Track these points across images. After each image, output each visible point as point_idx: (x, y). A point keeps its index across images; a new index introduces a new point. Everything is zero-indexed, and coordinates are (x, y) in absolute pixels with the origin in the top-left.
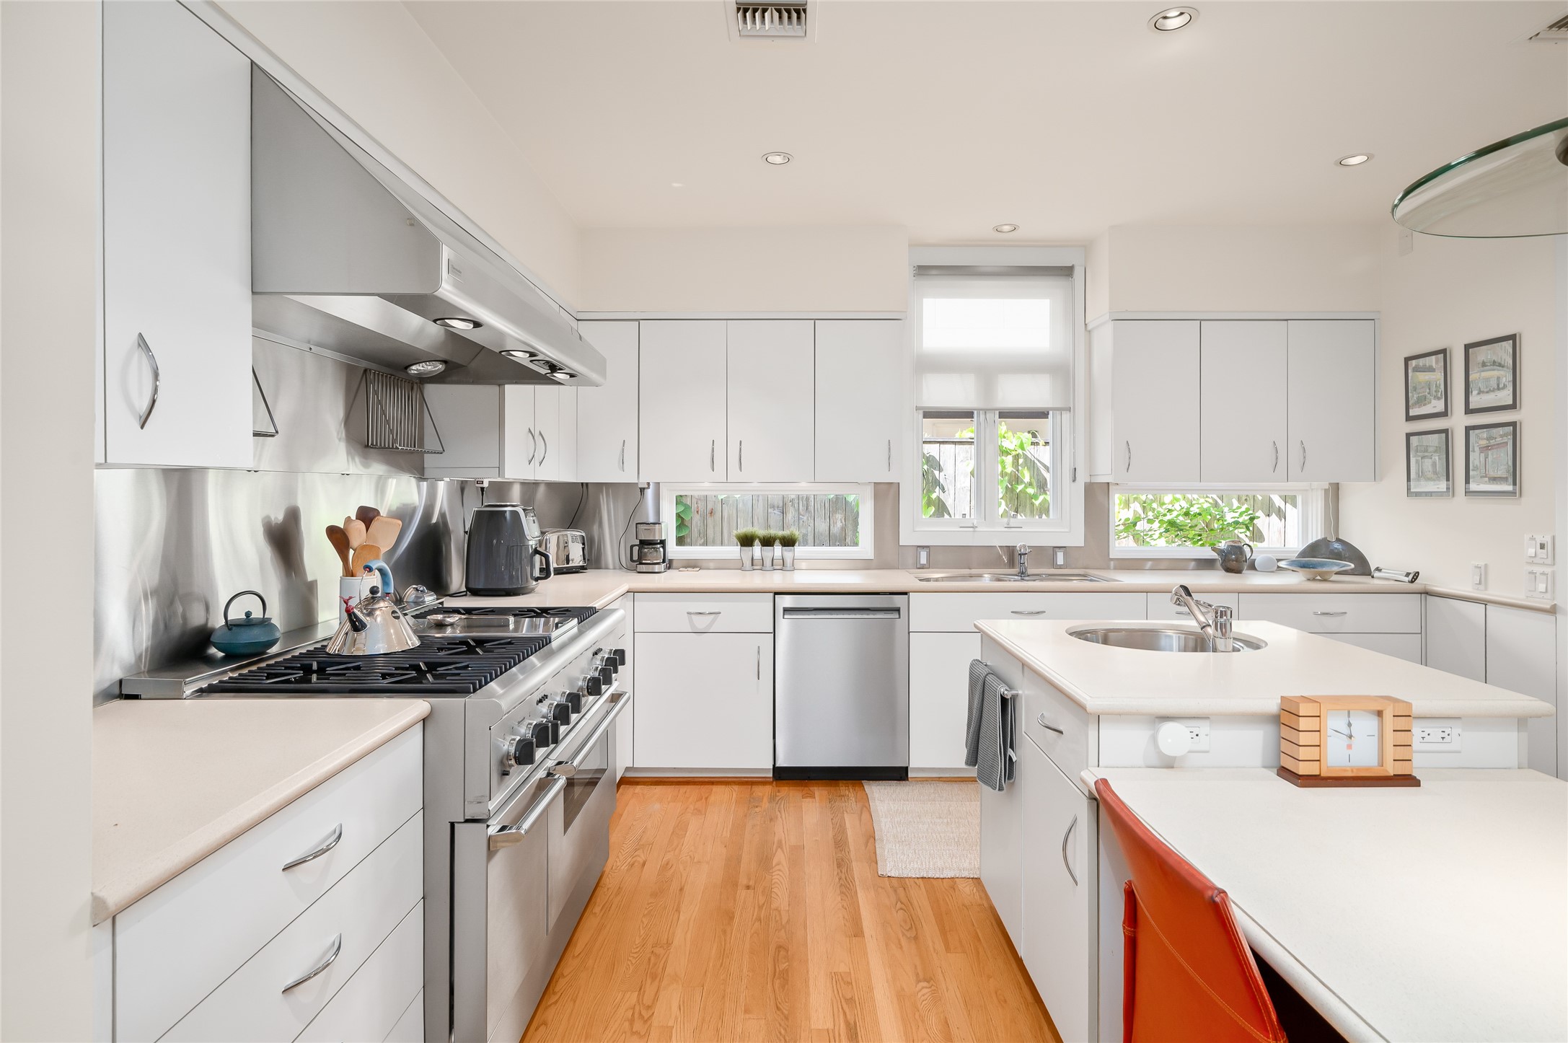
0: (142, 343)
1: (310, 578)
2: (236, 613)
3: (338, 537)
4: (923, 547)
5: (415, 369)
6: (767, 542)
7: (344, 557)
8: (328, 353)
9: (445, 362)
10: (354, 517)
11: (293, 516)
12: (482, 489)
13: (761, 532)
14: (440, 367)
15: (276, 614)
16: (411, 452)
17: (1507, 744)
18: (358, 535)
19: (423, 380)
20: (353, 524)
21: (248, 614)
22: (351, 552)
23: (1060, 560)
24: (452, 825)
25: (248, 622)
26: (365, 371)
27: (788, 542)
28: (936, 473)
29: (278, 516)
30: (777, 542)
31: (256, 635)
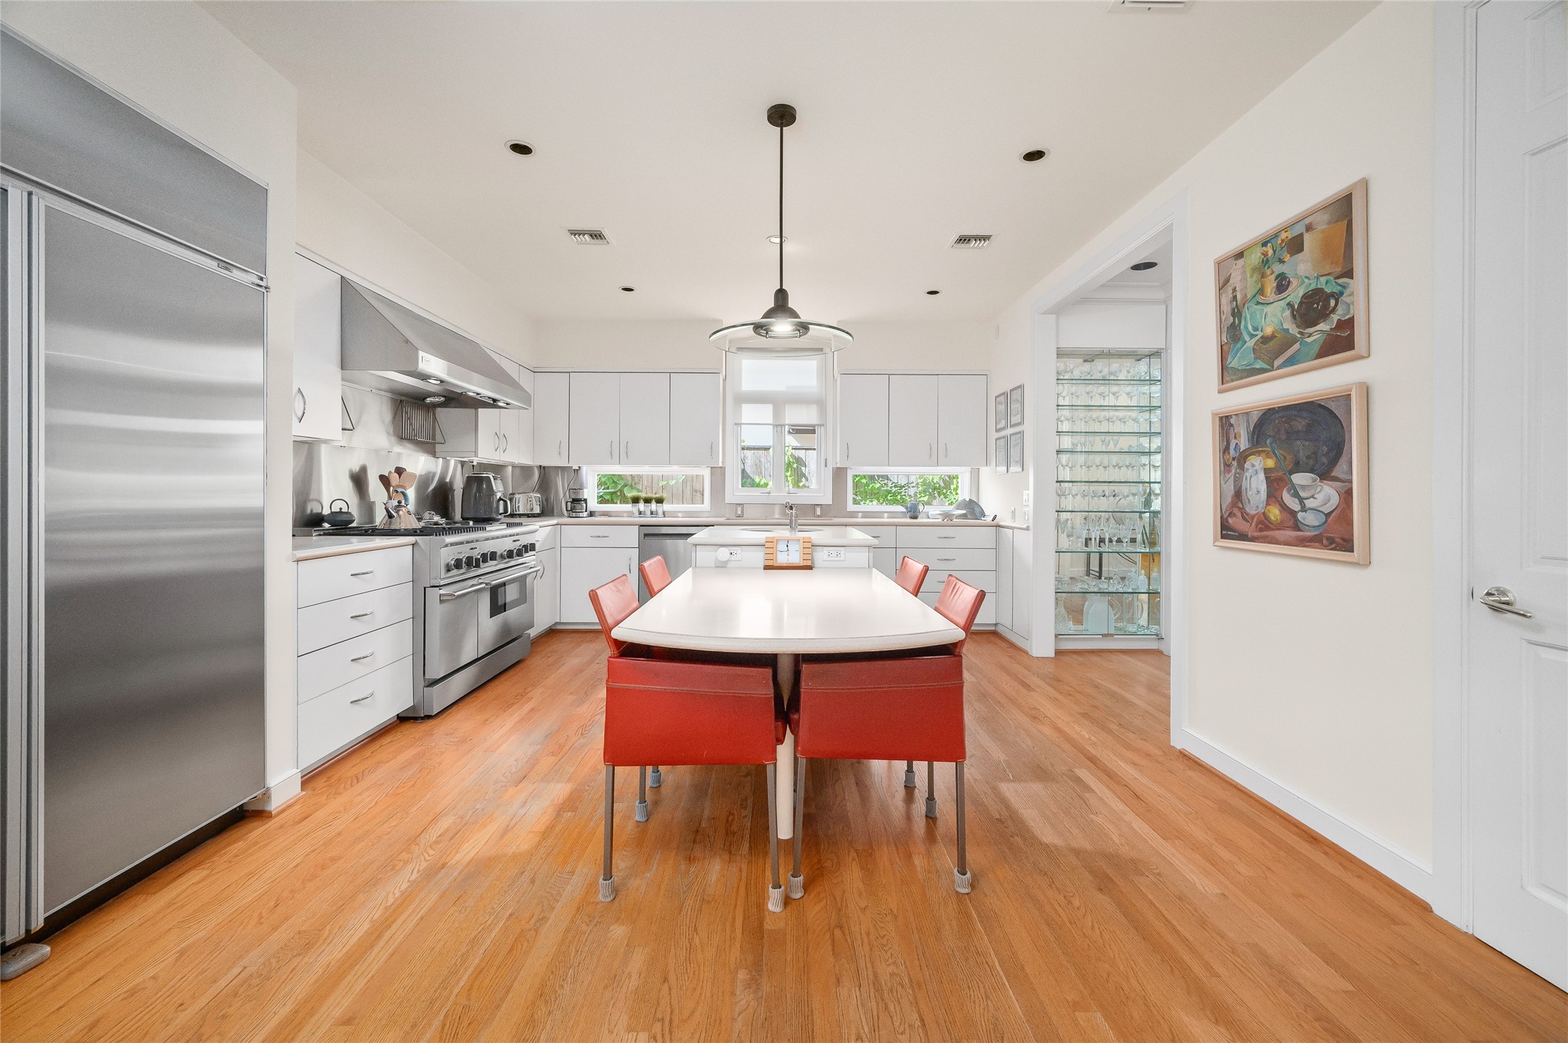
0: (299, 390)
1: (372, 500)
2: (336, 509)
3: (385, 480)
4: (740, 504)
5: (428, 400)
6: (647, 501)
7: (388, 491)
8: (383, 393)
9: (445, 397)
10: (393, 471)
11: (364, 469)
12: (473, 466)
13: (643, 495)
14: (442, 399)
15: (355, 511)
16: (427, 443)
17: (863, 557)
18: (395, 479)
19: (435, 406)
20: (392, 475)
21: (341, 509)
22: (392, 488)
23: (818, 512)
24: (425, 588)
25: (341, 512)
26: (401, 401)
27: (660, 501)
28: (803, 468)
29: (356, 468)
30: (654, 501)
31: (344, 517)
